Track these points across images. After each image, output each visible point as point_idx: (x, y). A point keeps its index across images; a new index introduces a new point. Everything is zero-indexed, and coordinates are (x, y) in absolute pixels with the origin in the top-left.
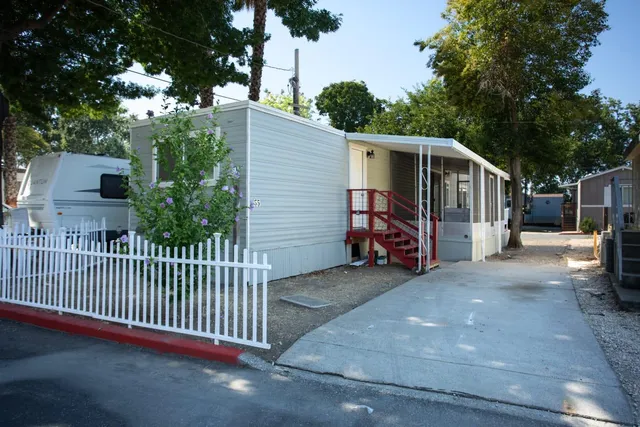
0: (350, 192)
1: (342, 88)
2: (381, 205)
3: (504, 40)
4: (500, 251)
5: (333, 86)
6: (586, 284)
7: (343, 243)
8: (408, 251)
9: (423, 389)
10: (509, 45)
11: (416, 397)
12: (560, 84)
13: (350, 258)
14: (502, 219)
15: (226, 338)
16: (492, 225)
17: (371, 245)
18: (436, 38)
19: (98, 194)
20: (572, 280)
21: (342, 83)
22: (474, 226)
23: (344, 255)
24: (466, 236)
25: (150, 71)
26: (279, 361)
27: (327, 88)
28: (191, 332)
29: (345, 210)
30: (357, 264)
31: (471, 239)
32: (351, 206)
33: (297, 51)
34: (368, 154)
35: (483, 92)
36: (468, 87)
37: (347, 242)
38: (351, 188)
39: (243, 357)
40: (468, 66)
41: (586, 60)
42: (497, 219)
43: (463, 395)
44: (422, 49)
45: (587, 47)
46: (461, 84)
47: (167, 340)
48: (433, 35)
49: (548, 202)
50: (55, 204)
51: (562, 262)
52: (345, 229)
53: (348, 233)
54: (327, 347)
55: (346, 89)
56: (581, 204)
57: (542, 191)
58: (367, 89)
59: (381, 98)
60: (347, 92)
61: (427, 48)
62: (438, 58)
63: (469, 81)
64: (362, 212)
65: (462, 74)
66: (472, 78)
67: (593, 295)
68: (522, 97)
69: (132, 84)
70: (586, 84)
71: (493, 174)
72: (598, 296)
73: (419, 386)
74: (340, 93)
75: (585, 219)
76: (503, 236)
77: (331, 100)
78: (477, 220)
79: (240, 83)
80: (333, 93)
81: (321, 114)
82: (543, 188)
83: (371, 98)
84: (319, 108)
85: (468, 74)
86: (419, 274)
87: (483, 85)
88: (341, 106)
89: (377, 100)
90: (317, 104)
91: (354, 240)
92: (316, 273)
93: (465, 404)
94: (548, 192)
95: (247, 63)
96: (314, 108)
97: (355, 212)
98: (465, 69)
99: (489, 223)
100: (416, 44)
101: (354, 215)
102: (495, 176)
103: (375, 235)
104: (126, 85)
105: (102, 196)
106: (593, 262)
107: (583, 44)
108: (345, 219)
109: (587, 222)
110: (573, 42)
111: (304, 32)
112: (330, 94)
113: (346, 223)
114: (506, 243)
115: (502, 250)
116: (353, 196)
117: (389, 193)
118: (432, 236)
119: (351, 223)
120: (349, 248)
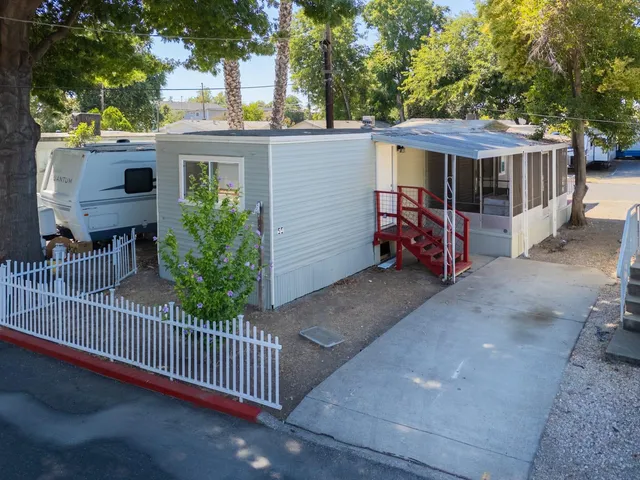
0: (377, 194)
4: (555, 233)
7: (371, 245)
9: (389, 454)
11: (382, 462)
13: (378, 258)
15: (248, 397)
16: (545, 206)
17: (399, 248)
19: (123, 190)
22: (514, 219)
23: (374, 256)
24: (505, 231)
26: (288, 420)
28: (221, 389)
29: (373, 211)
30: (386, 265)
31: (510, 234)
32: (378, 208)
34: (399, 148)
37: (375, 243)
38: (378, 189)
39: (260, 417)
42: (551, 198)
43: (416, 462)
47: (202, 397)
50: (82, 206)
52: (372, 230)
53: (375, 234)
54: (326, 406)
64: (388, 215)
73: (386, 452)
76: (561, 214)
77: (380, 11)
78: (518, 211)
86: (445, 285)
88: (392, 17)
91: (384, 242)
92: (341, 283)
93: (414, 471)
97: (383, 214)
99: (541, 206)
101: (381, 217)
103: (402, 239)
105: (127, 192)
108: (372, 220)
113: (373, 224)
114: (569, 219)
115: (559, 230)
116: (381, 198)
117: (420, 190)
118: (463, 237)
119: (379, 224)
120: (378, 248)
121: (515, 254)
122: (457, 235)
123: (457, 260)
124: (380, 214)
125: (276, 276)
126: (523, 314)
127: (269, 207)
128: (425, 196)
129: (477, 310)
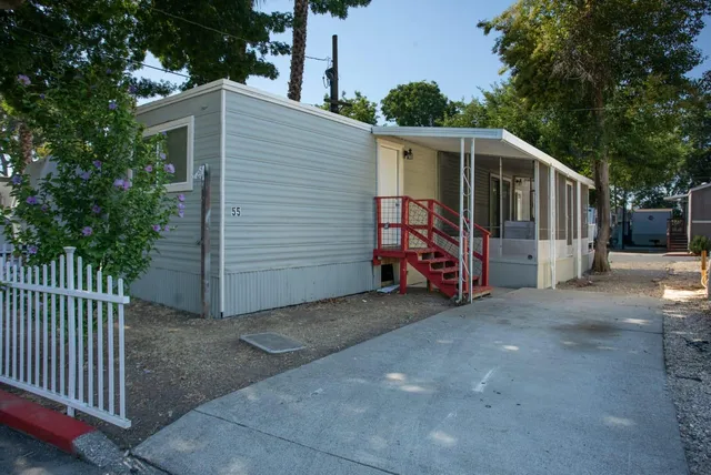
0: (377, 200)
1: (410, 90)
2: (418, 217)
3: (584, 10)
4: (579, 276)
5: (401, 88)
6: (682, 324)
7: (369, 264)
8: (448, 275)
10: (591, 15)
12: (661, 64)
13: (378, 282)
14: (585, 235)
16: (570, 243)
17: (403, 266)
18: (504, 17)
20: (663, 318)
21: (411, 84)
22: (541, 244)
23: (372, 279)
24: (530, 257)
25: (169, 66)
27: (395, 91)
28: (44, 392)
29: (372, 222)
30: (385, 290)
31: (536, 260)
32: (379, 218)
33: (335, 38)
34: (405, 154)
35: (558, 77)
36: (540, 73)
37: (374, 262)
38: (380, 195)
39: (80, 443)
40: (540, 45)
41: (697, 33)
42: (576, 237)
44: (487, 31)
45: (698, 16)
46: (531, 69)
48: (500, 14)
49: (651, 218)
51: (656, 291)
52: (371, 246)
53: (375, 250)
54: (222, 428)
55: (415, 90)
56: (692, 219)
57: (647, 205)
58: (438, 90)
59: (455, 100)
60: (416, 94)
61: (492, 30)
62: (506, 41)
63: (540, 64)
64: (390, 226)
65: (533, 56)
66: (544, 62)
67: (689, 343)
68: (611, 84)
69: (145, 80)
70: (696, 63)
71: (571, 179)
72: (697, 345)
74: (408, 95)
75: (697, 238)
76: (585, 257)
77: (398, 104)
78: (544, 236)
79: (266, 76)
80: (401, 95)
81: (387, 119)
82: (648, 202)
83: (444, 101)
84: (385, 113)
85: (540, 57)
86: (458, 305)
87: (557, 68)
88: (409, 110)
89: (451, 102)
90: (383, 109)
91: (387, 264)
94: (654, 206)
95: (269, 51)
96: (379, 113)
97: (384, 225)
98: (536, 50)
99: (565, 241)
100: (480, 25)
101: (382, 229)
102: (575, 182)
103: (407, 254)
104: (138, 82)
106: (699, 292)
107: (693, 13)
108: (372, 233)
109: (699, 241)
110: (679, 10)
111: (328, 7)
112: (397, 96)
113: (372, 239)
114: (590, 267)
115: (583, 275)
116: (382, 205)
117: (431, 202)
118: (481, 257)
119: (379, 239)
120: (378, 270)
121: (540, 285)
122: (475, 254)
123: (475, 282)
124: (380, 226)
125: (228, 273)
126: (570, 326)
127: (218, 177)
128: (436, 210)
129: (504, 322)
